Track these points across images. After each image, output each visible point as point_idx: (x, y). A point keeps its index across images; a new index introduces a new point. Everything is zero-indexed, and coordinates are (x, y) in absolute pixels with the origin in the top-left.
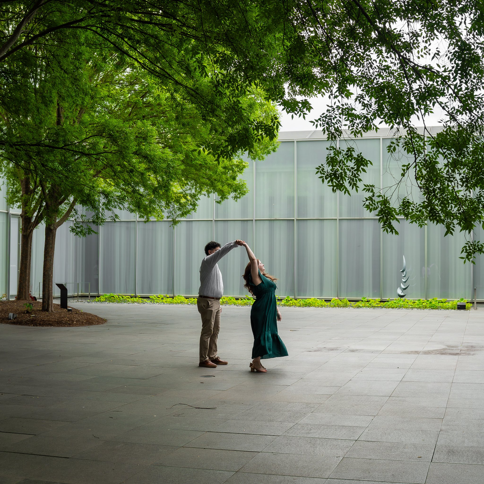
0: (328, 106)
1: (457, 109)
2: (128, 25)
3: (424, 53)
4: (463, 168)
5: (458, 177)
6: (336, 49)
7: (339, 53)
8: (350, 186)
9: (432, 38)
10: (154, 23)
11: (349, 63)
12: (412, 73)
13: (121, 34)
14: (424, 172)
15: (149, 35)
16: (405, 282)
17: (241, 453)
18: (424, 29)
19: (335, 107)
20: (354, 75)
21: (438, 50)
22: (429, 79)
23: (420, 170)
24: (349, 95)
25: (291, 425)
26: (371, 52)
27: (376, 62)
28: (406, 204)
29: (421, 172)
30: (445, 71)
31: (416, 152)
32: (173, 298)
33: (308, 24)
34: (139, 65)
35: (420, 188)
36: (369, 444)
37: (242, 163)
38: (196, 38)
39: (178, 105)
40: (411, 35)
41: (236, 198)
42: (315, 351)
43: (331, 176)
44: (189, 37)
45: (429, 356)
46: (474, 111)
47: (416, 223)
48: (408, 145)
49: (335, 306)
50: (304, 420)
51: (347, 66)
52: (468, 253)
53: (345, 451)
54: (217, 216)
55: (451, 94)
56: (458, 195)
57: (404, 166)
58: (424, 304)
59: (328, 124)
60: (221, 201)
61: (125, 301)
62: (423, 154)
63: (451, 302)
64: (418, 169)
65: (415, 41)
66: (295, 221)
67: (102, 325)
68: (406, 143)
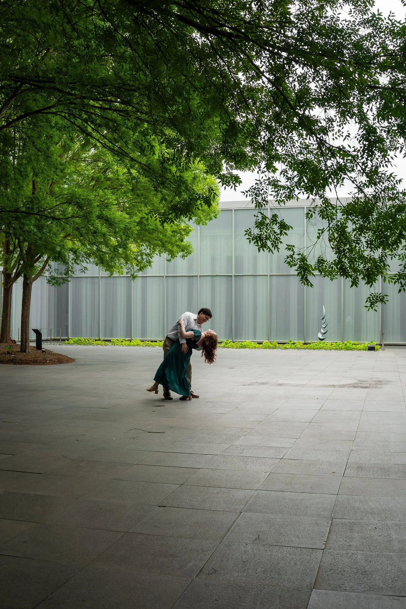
0: (256, 180)
1: (364, 183)
2: (91, 111)
3: (338, 136)
4: (369, 232)
5: (363, 240)
6: (264, 132)
7: (266, 135)
8: (273, 247)
9: (345, 122)
10: (113, 110)
11: (274, 143)
12: (327, 152)
13: (86, 119)
14: (336, 235)
15: (109, 119)
16: (325, 328)
17: (185, 469)
18: (338, 115)
19: (262, 181)
20: (280, 153)
21: (348, 132)
22: (341, 157)
23: (333, 234)
24: (275, 170)
25: (228, 446)
26: (293, 135)
27: (298, 142)
28: (321, 261)
29: (334, 235)
30: (354, 151)
31: (329, 218)
32: (131, 341)
33: (241, 110)
34: (101, 145)
35: (333, 248)
36: (292, 461)
37: (188, 227)
38: (147, 122)
39: (134, 178)
40: (327, 120)
41: (183, 256)
42: (249, 385)
43: (256, 239)
44: (143, 121)
45: (344, 389)
46: (378, 185)
47: (328, 277)
48: (322, 212)
49: (266, 348)
50: (238, 443)
51: (273, 145)
52: (372, 303)
53: (272, 468)
54: (167, 273)
55: (360, 170)
56: (363, 254)
57: (319, 230)
58: (340, 346)
59: (256, 194)
60: (170, 259)
61: (90, 344)
62: (336, 220)
63: (363, 345)
64: (331, 232)
65: (331, 126)
66: (233, 276)
67: (71, 364)
68: (321, 211)
